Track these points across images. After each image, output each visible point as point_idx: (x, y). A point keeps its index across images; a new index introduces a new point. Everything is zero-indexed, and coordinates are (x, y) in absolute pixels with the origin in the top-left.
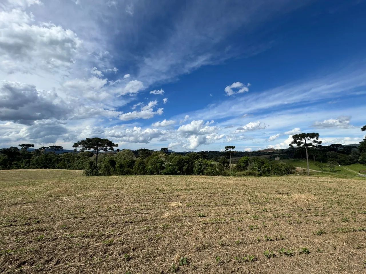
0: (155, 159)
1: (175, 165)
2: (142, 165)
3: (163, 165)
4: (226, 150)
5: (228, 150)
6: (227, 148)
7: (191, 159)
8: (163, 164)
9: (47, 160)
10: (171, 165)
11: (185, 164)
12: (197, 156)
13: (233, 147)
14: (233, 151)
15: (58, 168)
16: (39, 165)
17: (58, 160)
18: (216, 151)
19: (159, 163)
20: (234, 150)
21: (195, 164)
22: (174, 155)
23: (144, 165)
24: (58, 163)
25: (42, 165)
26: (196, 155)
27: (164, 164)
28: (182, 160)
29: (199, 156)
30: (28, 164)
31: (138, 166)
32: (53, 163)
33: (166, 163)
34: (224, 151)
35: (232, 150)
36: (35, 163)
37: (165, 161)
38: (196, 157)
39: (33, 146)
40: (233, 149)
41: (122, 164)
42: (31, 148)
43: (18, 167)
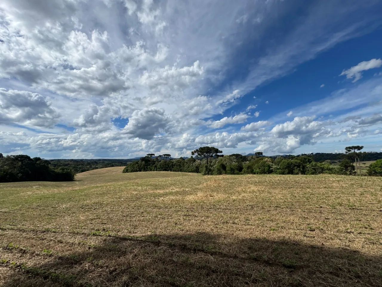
0: (262, 163)
1: (283, 168)
2: (250, 169)
3: (271, 169)
4: (346, 151)
5: (350, 152)
6: (348, 149)
7: (301, 162)
8: (270, 167)
9: (166, 165)
10: (280, 168)
11: (296, 167)
12: (309, 160)
13: (359, 148)
14: (361, 153)
15: (174, 171)
16: (162, 168)
17: (173, 165)
18: (326, 153)
19: (266, 166)
20: (362, 151)
21: (307, 168)
22: (280, 159)
23: (252, 168)
24: (173, 168)
25: (164, 168)
26: (307, 159)
27: (272, 167)
28: (292, 164)
29: (310, 160)
30: (156, 168)
31: (247, 169)
32: (170, 167)
33: (274, 166)
34: (345, 153)
35: (357, 151)
36: (159, 167)
37: (272, 165)
38: (307, 160)
39: (154, 155)
40: (359, 150)
41: (232, 167)
42: (153, 156)
43: (151, 170)
